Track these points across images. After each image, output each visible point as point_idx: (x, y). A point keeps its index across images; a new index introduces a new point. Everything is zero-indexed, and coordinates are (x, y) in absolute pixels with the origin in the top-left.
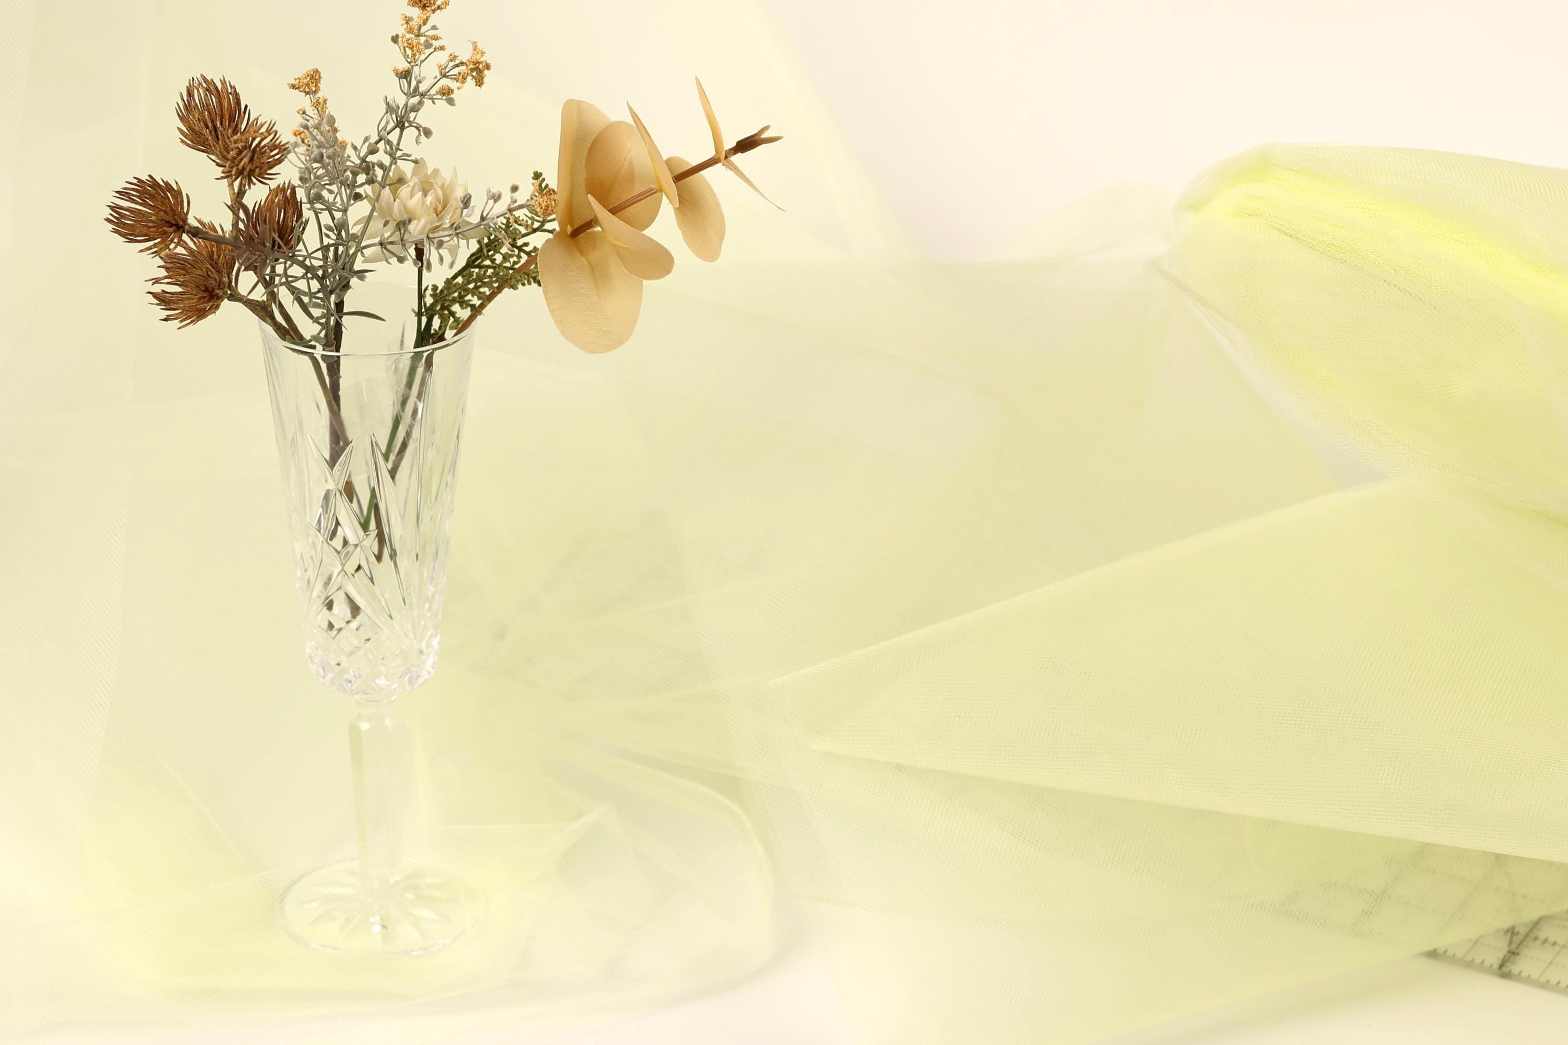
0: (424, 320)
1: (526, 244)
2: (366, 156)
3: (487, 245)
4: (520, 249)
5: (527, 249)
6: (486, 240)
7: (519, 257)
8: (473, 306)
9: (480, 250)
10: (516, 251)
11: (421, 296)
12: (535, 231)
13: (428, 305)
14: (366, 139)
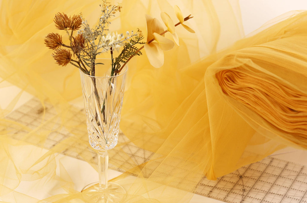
0: (113, 66)
1: (134, 47)
2: (97, 30)
3: (126, 48)
4: (133, 48)
5: (134, 48)
6: (126, 47)
7: (133, 50)
8: (124, 62)
9: (125, 49)
10: (132, 49)
11: (113, 60)
12: (136, 43)
13: (114, 62)
14: (96, 26)
